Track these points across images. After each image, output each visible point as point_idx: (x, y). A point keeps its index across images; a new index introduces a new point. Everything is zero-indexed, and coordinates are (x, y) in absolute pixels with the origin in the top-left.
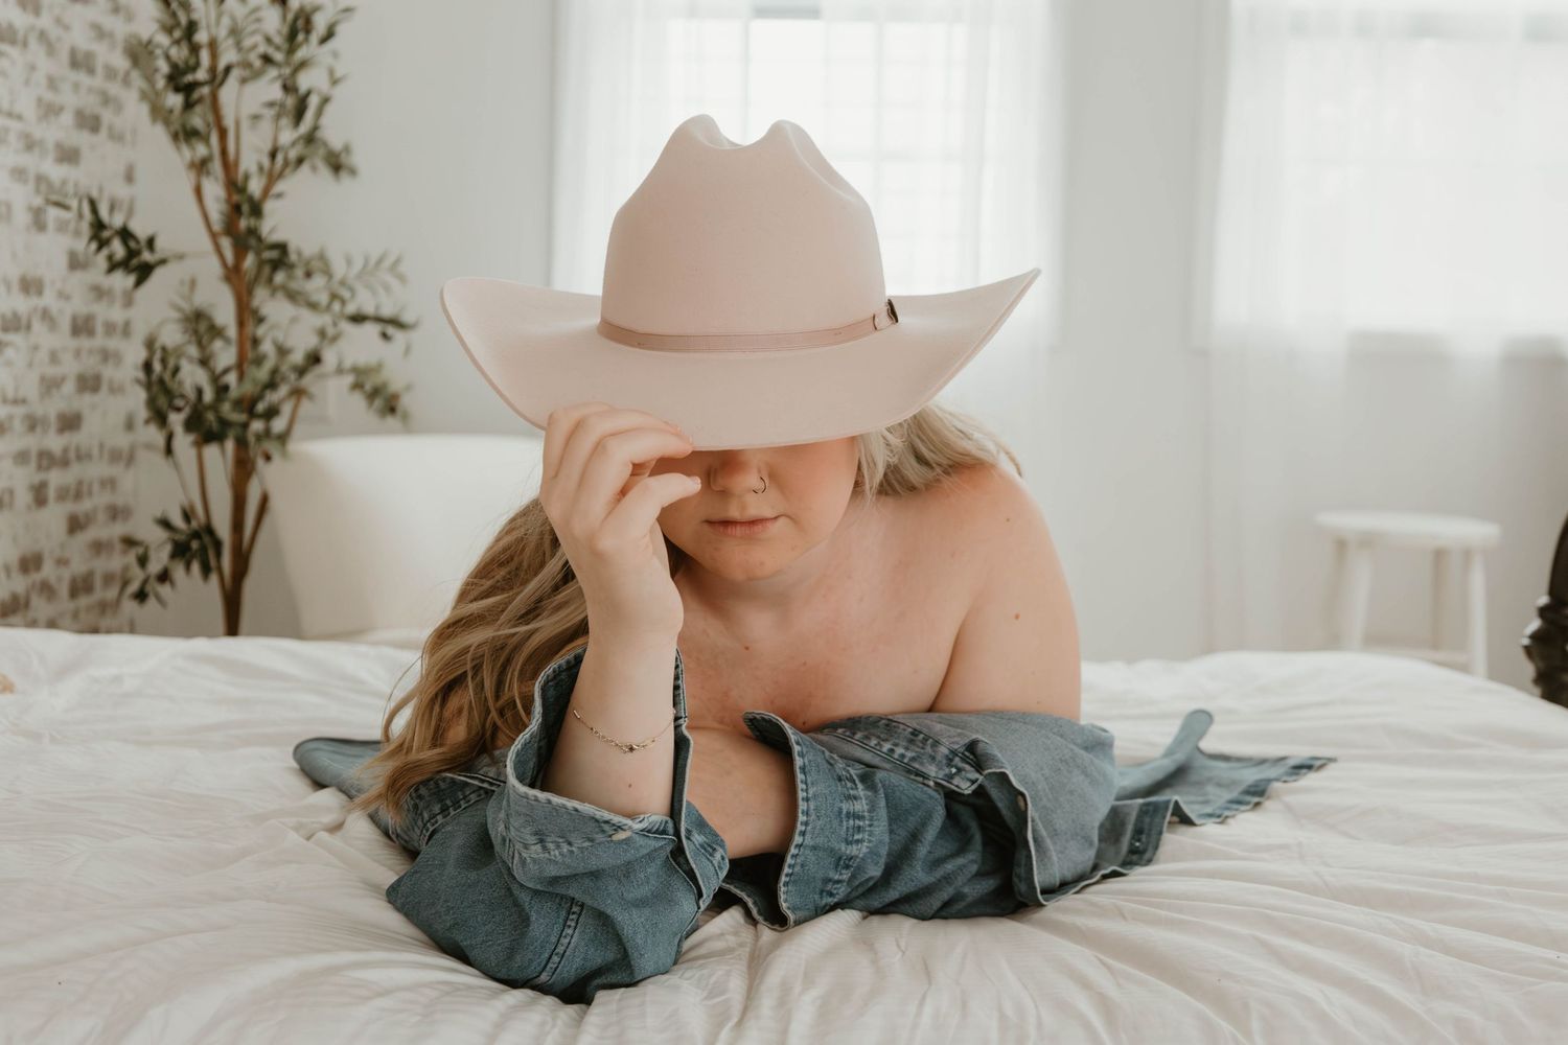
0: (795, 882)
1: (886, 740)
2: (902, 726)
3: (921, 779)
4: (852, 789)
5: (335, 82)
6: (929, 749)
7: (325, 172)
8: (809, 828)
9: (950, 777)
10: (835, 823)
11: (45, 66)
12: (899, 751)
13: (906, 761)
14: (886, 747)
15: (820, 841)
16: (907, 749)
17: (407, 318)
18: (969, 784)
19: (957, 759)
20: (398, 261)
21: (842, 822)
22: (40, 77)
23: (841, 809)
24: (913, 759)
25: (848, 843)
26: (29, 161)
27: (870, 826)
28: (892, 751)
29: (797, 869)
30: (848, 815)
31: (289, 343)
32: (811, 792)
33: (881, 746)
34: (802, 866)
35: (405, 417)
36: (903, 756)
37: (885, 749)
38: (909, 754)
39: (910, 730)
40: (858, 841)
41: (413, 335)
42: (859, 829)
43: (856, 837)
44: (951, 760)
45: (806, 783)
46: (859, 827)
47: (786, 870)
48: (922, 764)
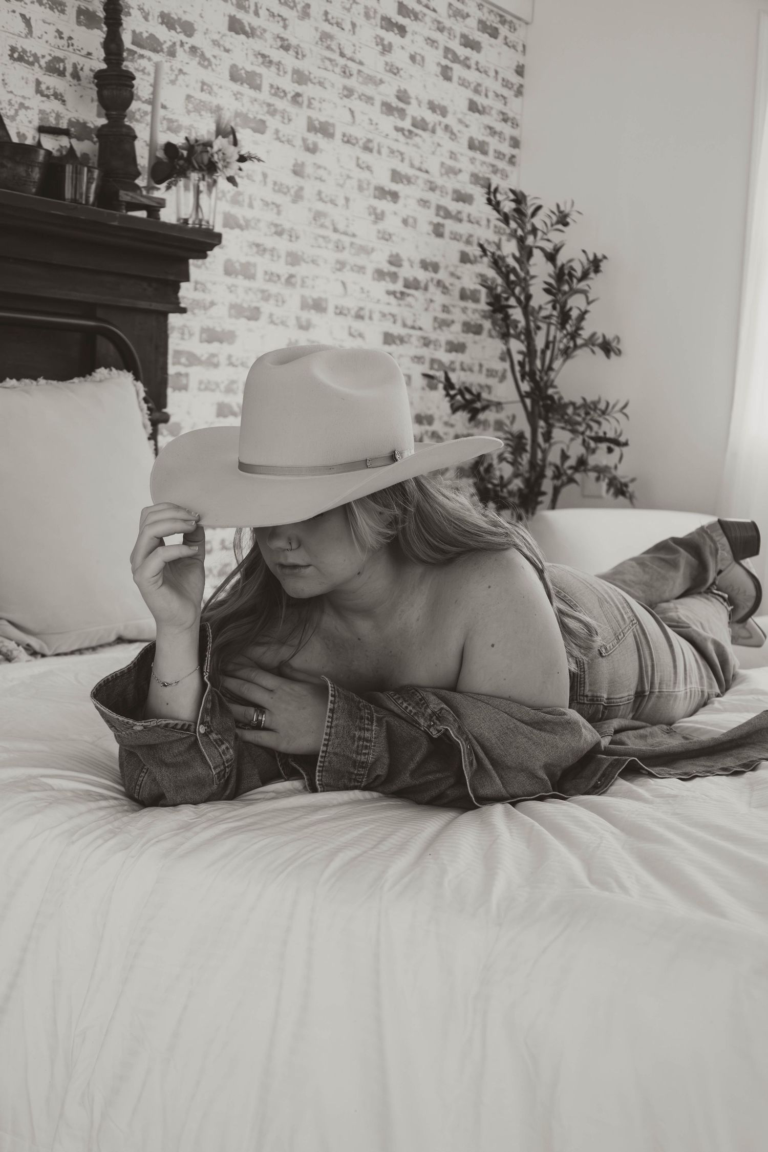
0: (326, 771)
1: (405, 701)
2: (418, 694)
3: (418, 726)
4: (368, 724)
5: (589, 303)
6: (423, 710)
7: (600, 352)
8: (330, 743)
9: (429, 727)
10: (349, 743)
11: (440, 299)
12: (410, 708)
13: (412, 714)
14: (405, 705)
15: (338, 750)
16: (413, 708)
17: (622, 439)
18: (436, 732)
19: (434, 717)
20: (625, 406)
21: (354, 742)
22: (437, 306)
23: (355, 735)
24: (415, 714)
25: (358, 754)
26: (427, 353)
27: (374, 746)
28: (406, 707)
29: (326, 764)
30: (360, 738)
31: (569, 453)
32: (334, 723)
33: (403, 704)
34: (330, 763)
35: (631, 498)
36: (411, 711)
37: (404, 706)
38: (414, 711)
39: (420, 697)
40: (365, 754)
41: (625, 450)
42: (366, 747)
43: (364, 751)
44: (432, 717)
45: (332, 718)
46: (366, 746)
47: (319, 764)
48: (418, 717)
